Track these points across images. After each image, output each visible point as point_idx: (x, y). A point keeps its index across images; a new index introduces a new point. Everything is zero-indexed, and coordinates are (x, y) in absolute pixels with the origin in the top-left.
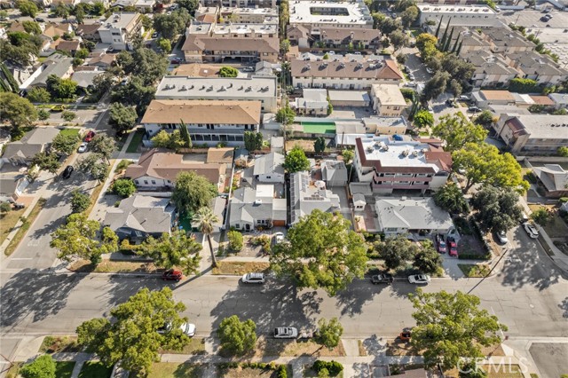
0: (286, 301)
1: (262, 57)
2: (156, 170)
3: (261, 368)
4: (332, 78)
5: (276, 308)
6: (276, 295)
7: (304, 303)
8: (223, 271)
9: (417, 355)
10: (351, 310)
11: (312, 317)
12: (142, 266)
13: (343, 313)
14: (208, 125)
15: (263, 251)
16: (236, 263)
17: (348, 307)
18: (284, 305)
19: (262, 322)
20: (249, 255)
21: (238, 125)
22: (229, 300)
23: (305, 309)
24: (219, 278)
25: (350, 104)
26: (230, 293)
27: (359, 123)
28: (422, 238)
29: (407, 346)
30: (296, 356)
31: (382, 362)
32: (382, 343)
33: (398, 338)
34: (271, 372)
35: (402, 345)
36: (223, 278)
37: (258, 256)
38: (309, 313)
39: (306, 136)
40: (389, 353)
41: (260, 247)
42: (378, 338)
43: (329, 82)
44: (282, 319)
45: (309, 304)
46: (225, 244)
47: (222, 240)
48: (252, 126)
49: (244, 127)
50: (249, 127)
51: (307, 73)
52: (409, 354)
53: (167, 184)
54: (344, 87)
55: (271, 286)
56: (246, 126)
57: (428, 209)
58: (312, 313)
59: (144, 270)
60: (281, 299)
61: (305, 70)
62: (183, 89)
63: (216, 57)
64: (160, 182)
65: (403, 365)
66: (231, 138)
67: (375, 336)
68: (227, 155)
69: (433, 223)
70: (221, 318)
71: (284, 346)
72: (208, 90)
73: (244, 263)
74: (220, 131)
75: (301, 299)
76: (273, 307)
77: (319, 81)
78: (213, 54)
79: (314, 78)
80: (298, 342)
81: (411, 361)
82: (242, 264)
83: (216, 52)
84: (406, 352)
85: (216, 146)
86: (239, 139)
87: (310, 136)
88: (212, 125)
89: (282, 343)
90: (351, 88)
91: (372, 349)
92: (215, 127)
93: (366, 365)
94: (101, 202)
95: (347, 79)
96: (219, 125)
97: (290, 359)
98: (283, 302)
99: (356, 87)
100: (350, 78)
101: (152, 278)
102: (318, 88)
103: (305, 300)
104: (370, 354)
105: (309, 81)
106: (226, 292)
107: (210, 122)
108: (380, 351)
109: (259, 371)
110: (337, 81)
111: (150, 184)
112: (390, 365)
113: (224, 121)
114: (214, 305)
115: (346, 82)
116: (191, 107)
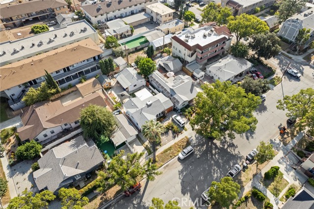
0: (215, 153)
1: (56, 12)
2: (50, 121)
3: (243, 202)
4: (119, 10)
5: (214, 161)
6: (207, 154)
7: (226, 147)
8: (163, 161)
9: (295, 136)
10: (249, 135)
11: (236, 152)
12: (101, 199)
13: (248, 139)
14: (64, 69)
15: (174, 132)
16: (166, 151)
17: (246, 134)
18: (217, 156)
19: (216, 175)
20: (169, 141)
21: (88, 60)
22: (184, 177)
23: (229, 150)
24: (165, 168)
25: (139, 23)
26: (181, 172)
27: (156, 31)
28: (242, 78)
29: (288, 135)
30: (251, 180)
31: (287, 151)
32: (277, 141)
33: (281, 133)
34: (250, 200)
35: (286, 136)
36: (167, 166)
37: (174, 137)
38: (233, 150)
39: (131, 51)
40: (285, 144)
41: (170, 132)
42: (273, 140)
43: (118, 13)
44: (224, 165)
45: (228, 146)
46: (147, 143)
47: (142, 143)
48: (99, 56)
49: (93, 60)
50: (97, 58)
51: (101, 12)
52: (292, 139)
53: (64, 127)
54: (128, 14)
55: (199, 150)
56: (94, 58)
57: (235, 60)
58: (234, 150)
59: (106, 201)
60: (212, 155)
61: (98, 10)
62: (15, 52)
63: (17, 22)
64: (58, 129)
65: (295, 145)
66: (88, 72)
67: (271, 140)
68: (94, 84)
69: (243, 67)
70: (191, 192)
71: (240, 180)
72: (39, 46)
73: (171, 147)
74: (77, 69)
75: (221, 146)
76: (212, 162)
77: (111, 15)
78: (12, 20)
79: (107, 13)
80: (244, 171)
81: (296, 141)
82: (170, 149)
83: (13, 18)
84: (290, 138)
85: (81, 82)
86: (93, 69)
87: (134, 50)
88: (68, 68)
89: (237, 179)
90: (132, 13)
91: (277, 148)
92: (71, 68)
93: (282, 158)
94: (12, 175)
95: (128, 8)
96: (73, 66)
97: (250, 184)
98: (215, 156)
99: (135, 12)
100: (130, 7)
101: (118, 202)
102: (112, 20)
103: (224, 146)
104: (278, 150)
105: (105, 16)
106: (178, 173)
107: (65, 66)
108: (280, 146)
109: (243, 205)
110: (123, 11)
111: (49, 135)
112: (291, 149)
113: (76, 61)
114: (179, 187)
115: (128, 10)
116: (41, 61)
